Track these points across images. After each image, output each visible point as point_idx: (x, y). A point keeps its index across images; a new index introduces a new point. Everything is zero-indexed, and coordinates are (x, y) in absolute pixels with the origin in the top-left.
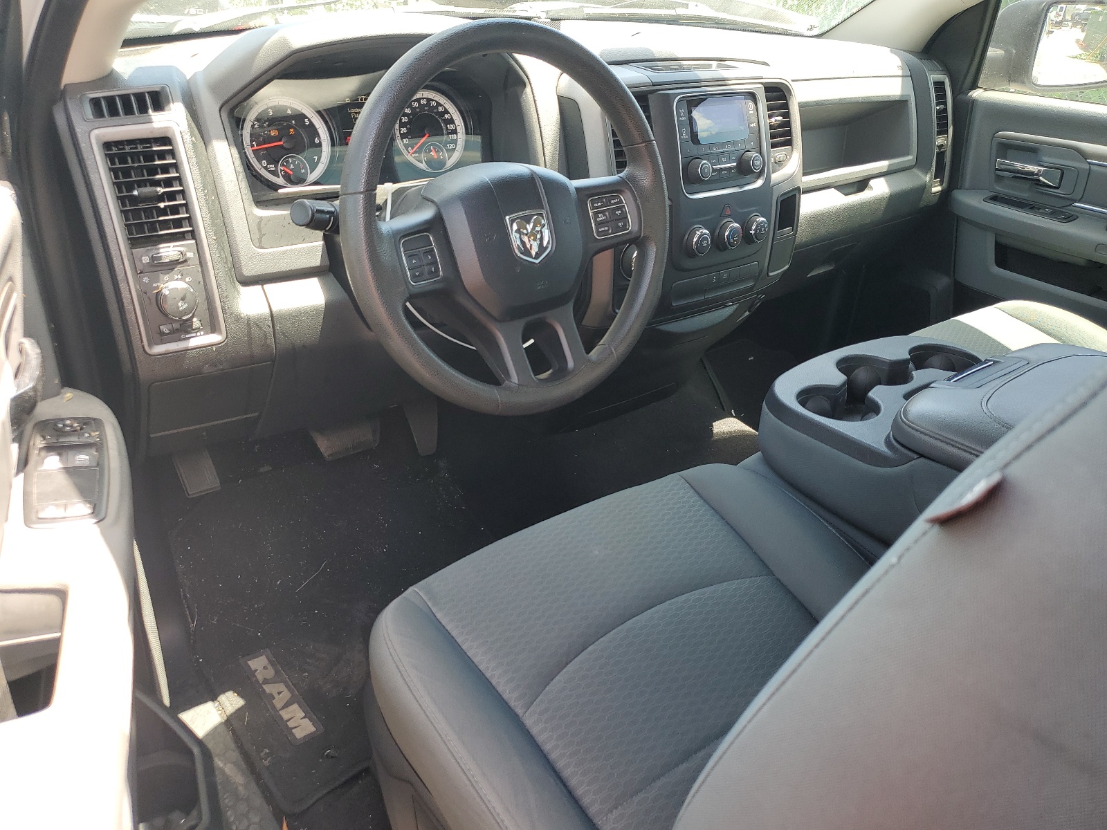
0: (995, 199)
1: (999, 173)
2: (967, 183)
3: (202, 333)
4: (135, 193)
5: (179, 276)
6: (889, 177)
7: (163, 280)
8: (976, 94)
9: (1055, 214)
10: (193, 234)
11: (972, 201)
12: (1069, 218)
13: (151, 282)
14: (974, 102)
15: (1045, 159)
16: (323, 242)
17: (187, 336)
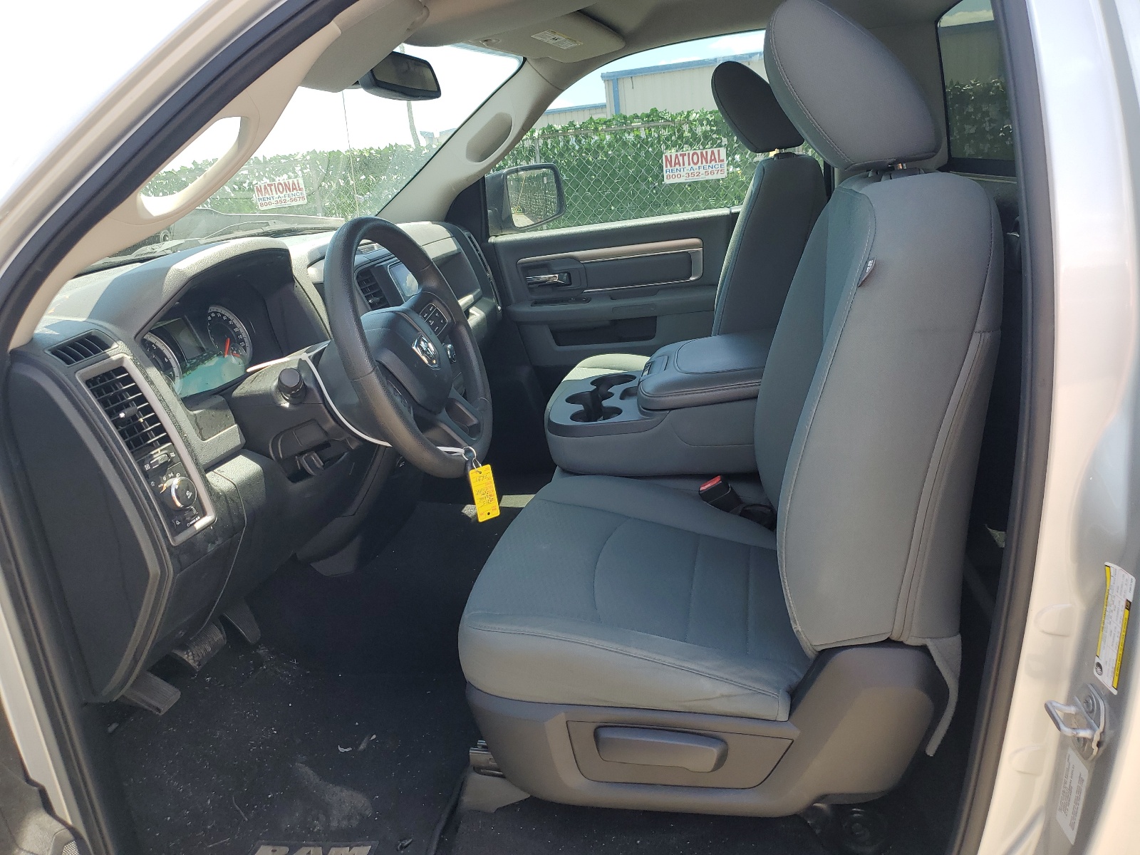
0: (536, 303)
1: (530, 286)
2: (514, 300)
3: (199, 518)
4: (122, 415)
5: (172, 474)
6: (478, 304)
7: (164, 481)
8: (492, 240)
9: (579, 300)
10: (167, 439)
11: (524, 310)
12: (588, 300)
13: (157, 485)
14: (494, 245)
15: (555, 269)
16: (236, 425)
17: (191, 523)
